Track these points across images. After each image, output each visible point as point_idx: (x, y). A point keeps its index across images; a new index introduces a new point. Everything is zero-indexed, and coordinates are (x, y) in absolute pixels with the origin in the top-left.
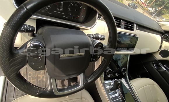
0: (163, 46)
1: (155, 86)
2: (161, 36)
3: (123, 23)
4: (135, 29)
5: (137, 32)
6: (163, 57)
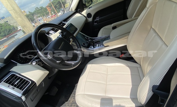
0: (84, 15)
6: (91, 17)
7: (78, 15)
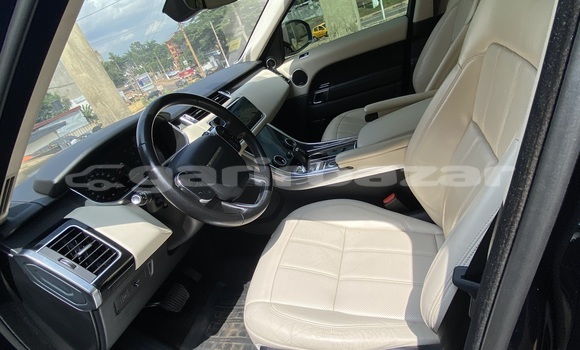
0: (285, 74)
2: (265, 69)
4: (228, 95)
7: (265, 74)
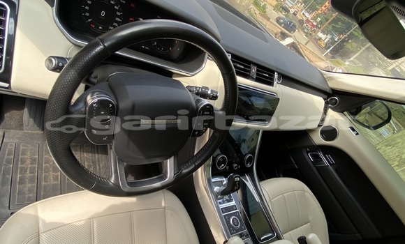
0: (328, 119)
1: (306, 194)
2: (325, 99)
3: (254, 70)
4: (275, 83)
5: (278, 88)
6: (326, 139)
